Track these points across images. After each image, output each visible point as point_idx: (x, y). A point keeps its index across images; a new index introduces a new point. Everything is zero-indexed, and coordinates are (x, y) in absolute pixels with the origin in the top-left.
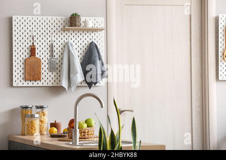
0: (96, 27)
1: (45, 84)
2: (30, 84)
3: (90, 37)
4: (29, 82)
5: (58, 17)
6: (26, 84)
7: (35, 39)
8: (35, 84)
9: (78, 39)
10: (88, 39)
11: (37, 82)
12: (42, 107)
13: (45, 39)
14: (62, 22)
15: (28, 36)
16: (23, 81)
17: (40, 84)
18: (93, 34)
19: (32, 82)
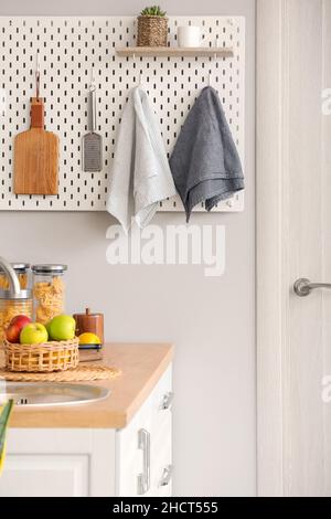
0: (220, 45)
1: (72, 206)
2: (30, 204)
3: (203, 72)
4: (26, 198)
5: (109, 18)
6: (17, 204)
7: (44, 79)
8: (44, 204)
9: (169, 79)
10: (196, 79)
11: (49, 199)
12: (46, 271)
13: (73, 79)
14: (121, 31)
15: (25, 72)
16: (10, 196)
17: (58, 205)
18: (210, 65)
19: (35, 198)
